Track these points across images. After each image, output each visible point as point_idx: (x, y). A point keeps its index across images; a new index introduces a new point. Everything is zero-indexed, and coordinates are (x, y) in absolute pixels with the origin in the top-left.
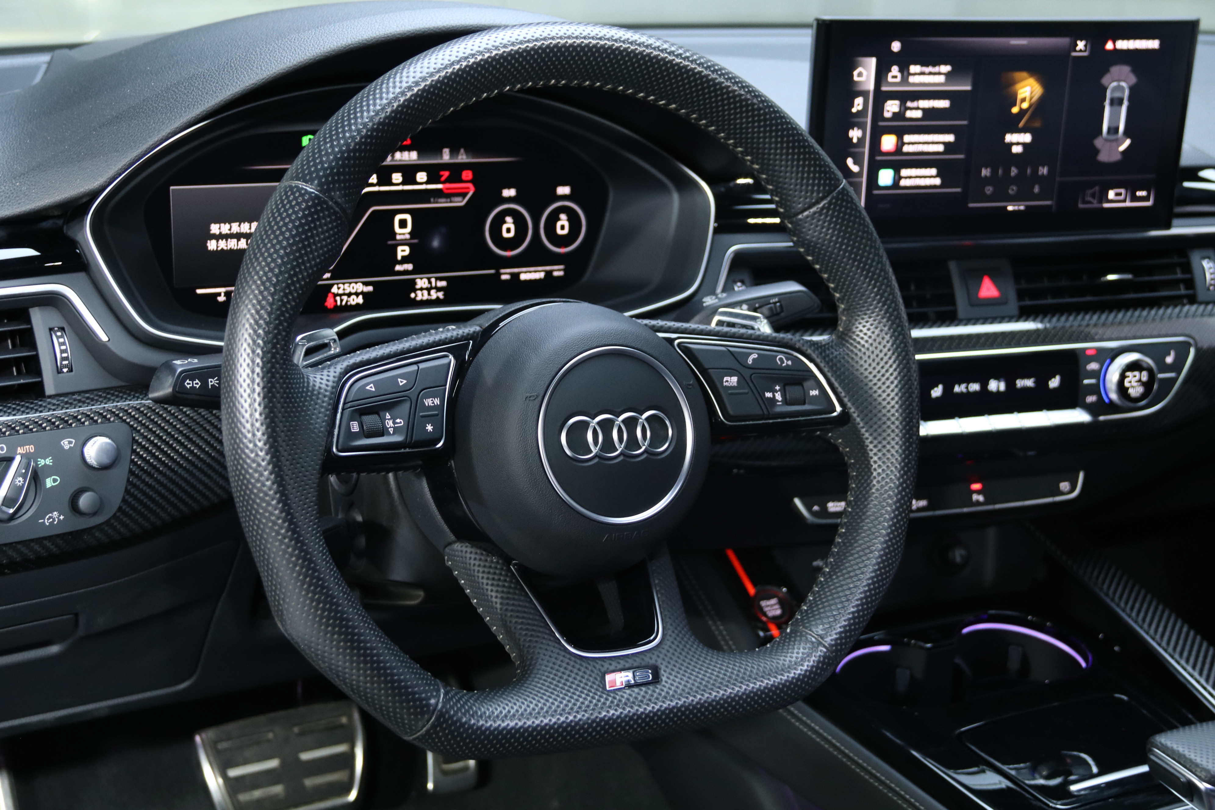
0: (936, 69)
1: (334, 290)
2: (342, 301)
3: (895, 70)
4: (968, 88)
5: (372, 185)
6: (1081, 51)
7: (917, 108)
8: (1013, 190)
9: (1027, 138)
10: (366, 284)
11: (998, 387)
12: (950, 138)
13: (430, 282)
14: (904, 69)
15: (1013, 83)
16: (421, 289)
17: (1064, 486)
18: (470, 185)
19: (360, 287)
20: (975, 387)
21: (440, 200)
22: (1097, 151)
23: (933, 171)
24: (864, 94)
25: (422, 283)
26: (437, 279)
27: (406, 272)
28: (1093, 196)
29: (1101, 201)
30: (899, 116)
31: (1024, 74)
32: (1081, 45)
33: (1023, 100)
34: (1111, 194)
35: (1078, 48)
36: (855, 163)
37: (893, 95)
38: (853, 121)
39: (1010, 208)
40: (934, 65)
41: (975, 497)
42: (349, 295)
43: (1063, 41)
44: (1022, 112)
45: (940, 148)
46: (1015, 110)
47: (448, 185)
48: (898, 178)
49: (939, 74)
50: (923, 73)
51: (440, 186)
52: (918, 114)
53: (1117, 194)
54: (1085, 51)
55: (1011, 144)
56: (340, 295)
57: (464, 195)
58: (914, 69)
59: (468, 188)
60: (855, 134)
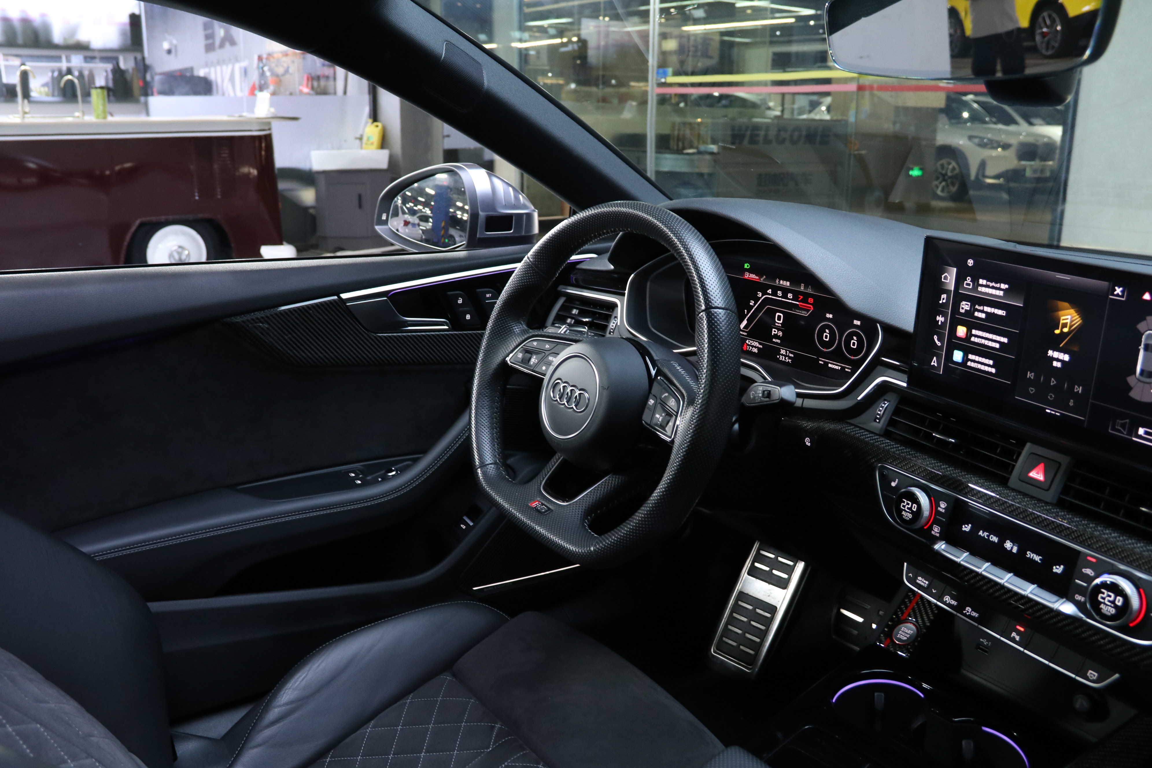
0: (998, 285)
1: (747, 342)
2: (749, 348)
3: (969, 280)
4: (1022, 305)
5: (769, 294)
6: (1118, 295)
7: (982, 311)
8: (1051, 397)
9: (1066, 358)
10: (760, 344)
11: (1012, 548)
12: (1005, 340)
13: (786, 353)
14: (975, 280)
15: (1058, 310)
16: (782, 355)
17: (1092, 674)
18: (811, 306)
19: (757, 344)
20: (995, 539)
21: (797, 310)
22: (1130, 388)
23: (991, 362)
24: (948, 292)
25: (783, 352)
26: (790, 352)
27: (776, 343)
28: (1123, 426)
29: (1130, 434)
30: (969, 313)
31: (1066, 304)
32: (1118, 290)
33: (1065, 325)
34: (1141, 431)
35: (1115, 293)
36: (938, 340)
37: (967, 298)
38: (940, 309)
39: (1048, 411)
40: (996, 283)
41: (1014, 634)
42: (753, 346)
43: (1103, 284)
44: (1063, 335)
45: (997, 346)
46: (1057, 332)
47: (801, 304)
48: (966, 359)
49: (999, 289)
50: (987, 286)
51: (798, 303)
52: (983, 316)
53: (1146, 433)
54: (1122, 296)
55: (1053, 359)
56: (749, 345)
57: (808, 311)
58: (982, 281)
59: (810, 307)
60: (940, 319)
